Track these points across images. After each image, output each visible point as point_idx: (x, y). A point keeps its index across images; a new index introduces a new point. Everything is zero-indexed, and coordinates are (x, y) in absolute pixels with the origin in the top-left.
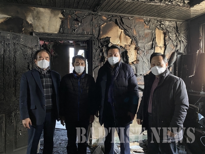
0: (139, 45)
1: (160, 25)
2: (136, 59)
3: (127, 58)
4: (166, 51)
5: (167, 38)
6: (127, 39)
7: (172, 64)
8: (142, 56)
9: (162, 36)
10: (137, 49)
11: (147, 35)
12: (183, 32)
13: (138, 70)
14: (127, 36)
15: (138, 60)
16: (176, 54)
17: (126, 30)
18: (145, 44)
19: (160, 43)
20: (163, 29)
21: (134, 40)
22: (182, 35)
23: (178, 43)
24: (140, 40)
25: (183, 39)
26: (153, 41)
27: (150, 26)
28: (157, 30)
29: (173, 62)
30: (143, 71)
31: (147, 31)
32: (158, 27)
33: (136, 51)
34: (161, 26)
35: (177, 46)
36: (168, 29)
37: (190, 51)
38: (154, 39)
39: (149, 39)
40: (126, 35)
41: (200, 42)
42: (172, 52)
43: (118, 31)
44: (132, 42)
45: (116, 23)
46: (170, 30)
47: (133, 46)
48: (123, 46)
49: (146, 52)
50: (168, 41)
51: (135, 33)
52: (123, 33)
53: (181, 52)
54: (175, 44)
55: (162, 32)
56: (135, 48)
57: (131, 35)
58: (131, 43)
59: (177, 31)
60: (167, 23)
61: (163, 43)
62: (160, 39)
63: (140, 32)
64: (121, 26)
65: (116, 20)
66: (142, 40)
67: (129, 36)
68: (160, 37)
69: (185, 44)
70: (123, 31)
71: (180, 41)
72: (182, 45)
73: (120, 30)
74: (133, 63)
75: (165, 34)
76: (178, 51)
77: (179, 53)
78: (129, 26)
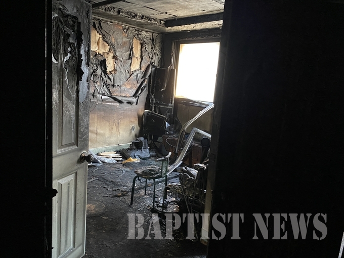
0: (117, 54)
1: (138, 34)
2: (113, 69)
3: (105, 67)
4: (142, 63)
5: (143, 49)
6: (105, 46)
7: (147, 77)
8: (119, 65)
9: (139, 46)
10: (115, 58)
11: (125, 43)
12: (158, 45)
13: (116, 81)
14: (105, 43)
15: (116, 70)
16: (151, 67)
17: (104, 35)
18: (122, 54)
19: (137, 53)
20: (140, 40)
21: (112, 48)
22: (157, 48)
23: (154, 55)
24: (118, 49)
25: (157, 52)
26: (130, 51)
27: (128, 35)
28: (135, 39)
29: (148, 75)
30: (120, 82)
31: (125, 40)
32: (136, 36)
33: (114, 60)
34: (139, 36)
35: (152, 58)
36: (145, 40)
37: (163, 64)
38: (131, 49)
39: (127, 49)
40: (105, 41)
41: (171, 58)
42: (148, 64)
43: (96, 36)
44: (110, 49)
45: (94, 26)
46: (147, 41)
47: (112, 55)
48: (101, 53)
49: (124, 62)
50: (145, 52)
51: (113, 40)
52: (101, 39)
53: (155, 65)
54: (151, 56)
55: (139, 42)
56: (113, 56)
57: (109, 42)
58: (110, 51)
59: (153, 43)
60: (144, 33)
61: (140, 54)
62: (137, 49)
63: (119, 40)
64: (99, 31)
65: (94, 23)
66: (120, 48)
67: (107, 43)
68: (137, 47)
69: (160, 57)
70: (101, 36)
71: (155, 54)
72: (157, 57)
73: (98, 36)
74: (110, 72)
75: (142, 44)
76: (153, 63)
77: (154, 66)
78: (108, 32)
